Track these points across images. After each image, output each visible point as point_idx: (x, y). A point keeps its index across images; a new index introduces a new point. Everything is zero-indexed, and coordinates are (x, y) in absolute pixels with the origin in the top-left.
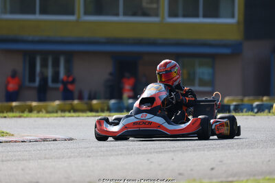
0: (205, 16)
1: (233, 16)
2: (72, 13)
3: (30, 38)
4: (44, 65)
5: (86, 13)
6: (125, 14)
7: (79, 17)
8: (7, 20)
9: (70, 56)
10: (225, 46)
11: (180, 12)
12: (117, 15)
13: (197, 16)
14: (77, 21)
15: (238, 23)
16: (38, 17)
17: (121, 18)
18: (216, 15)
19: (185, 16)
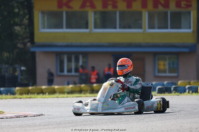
0: (172, 28)
1: (190, 28)
2: (87, 27)
3: (60, 44)
4: (69, 60)
5: (96, 27)
6: (121, 27)
7: (91, 30)
8: (45, 33)
9: (85, 55)
10: (185, 47)
11: (156, 25)
12: (115, 28)
13: (167, 28)
14: (90, 32)
15: (193, 32)
16: (65, 30)
17: (118, 30)
18: (180, 28)
19: (159, 28)
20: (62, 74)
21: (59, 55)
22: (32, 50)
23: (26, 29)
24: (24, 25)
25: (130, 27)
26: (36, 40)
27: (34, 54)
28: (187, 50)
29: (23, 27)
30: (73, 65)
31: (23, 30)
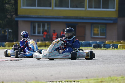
0: (103, 8)
1: (114, 8)
2: (50, 6)
3: (34, 16)
4: (39, 26)
5: (56, 6)
6: (71, 7)
7: (53, 8)
9: (49, 23)
11: (93, 6)
12: (68, 7)
13: (100, 8)
14: (52, 9)
15: (116, 10)
16: (37, 8)
17: (70, 8)
18: (108, 8)
19: (95, 8)
20: (34, 35)
21: (32, 23)
22: (16, 19)
23: (12, 6)
24: (11, 3)
25: (77, 7)
26: (19, 13)
27: (17, 22)
28: (112, 22)
29: (11, 5)
30: (41, 30)
31: (11, 7)
